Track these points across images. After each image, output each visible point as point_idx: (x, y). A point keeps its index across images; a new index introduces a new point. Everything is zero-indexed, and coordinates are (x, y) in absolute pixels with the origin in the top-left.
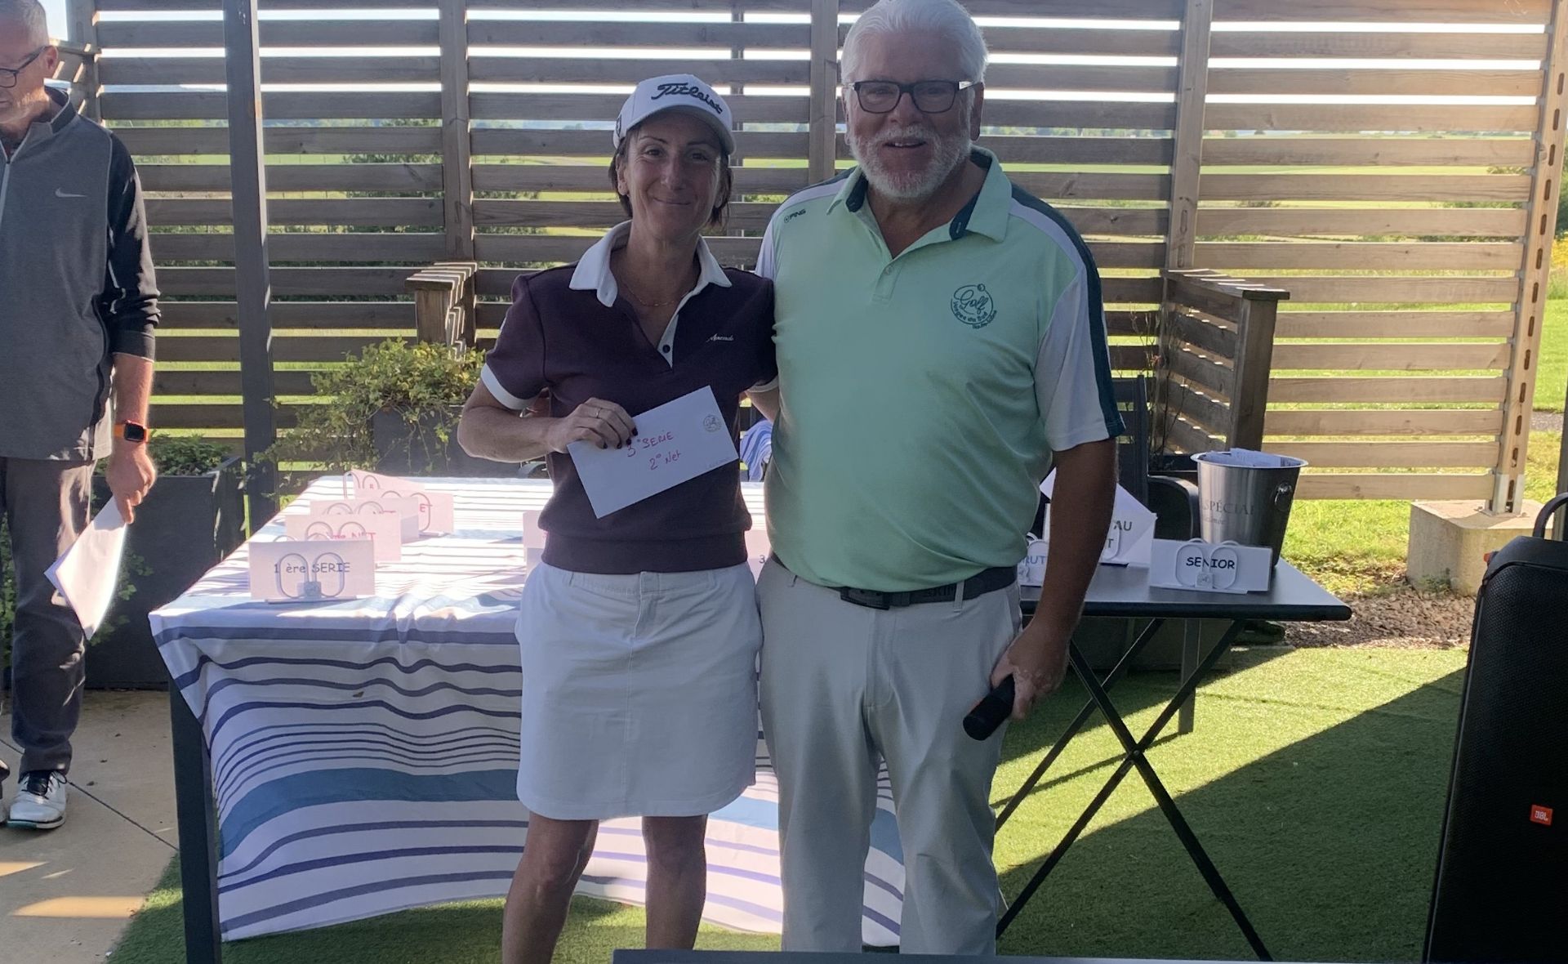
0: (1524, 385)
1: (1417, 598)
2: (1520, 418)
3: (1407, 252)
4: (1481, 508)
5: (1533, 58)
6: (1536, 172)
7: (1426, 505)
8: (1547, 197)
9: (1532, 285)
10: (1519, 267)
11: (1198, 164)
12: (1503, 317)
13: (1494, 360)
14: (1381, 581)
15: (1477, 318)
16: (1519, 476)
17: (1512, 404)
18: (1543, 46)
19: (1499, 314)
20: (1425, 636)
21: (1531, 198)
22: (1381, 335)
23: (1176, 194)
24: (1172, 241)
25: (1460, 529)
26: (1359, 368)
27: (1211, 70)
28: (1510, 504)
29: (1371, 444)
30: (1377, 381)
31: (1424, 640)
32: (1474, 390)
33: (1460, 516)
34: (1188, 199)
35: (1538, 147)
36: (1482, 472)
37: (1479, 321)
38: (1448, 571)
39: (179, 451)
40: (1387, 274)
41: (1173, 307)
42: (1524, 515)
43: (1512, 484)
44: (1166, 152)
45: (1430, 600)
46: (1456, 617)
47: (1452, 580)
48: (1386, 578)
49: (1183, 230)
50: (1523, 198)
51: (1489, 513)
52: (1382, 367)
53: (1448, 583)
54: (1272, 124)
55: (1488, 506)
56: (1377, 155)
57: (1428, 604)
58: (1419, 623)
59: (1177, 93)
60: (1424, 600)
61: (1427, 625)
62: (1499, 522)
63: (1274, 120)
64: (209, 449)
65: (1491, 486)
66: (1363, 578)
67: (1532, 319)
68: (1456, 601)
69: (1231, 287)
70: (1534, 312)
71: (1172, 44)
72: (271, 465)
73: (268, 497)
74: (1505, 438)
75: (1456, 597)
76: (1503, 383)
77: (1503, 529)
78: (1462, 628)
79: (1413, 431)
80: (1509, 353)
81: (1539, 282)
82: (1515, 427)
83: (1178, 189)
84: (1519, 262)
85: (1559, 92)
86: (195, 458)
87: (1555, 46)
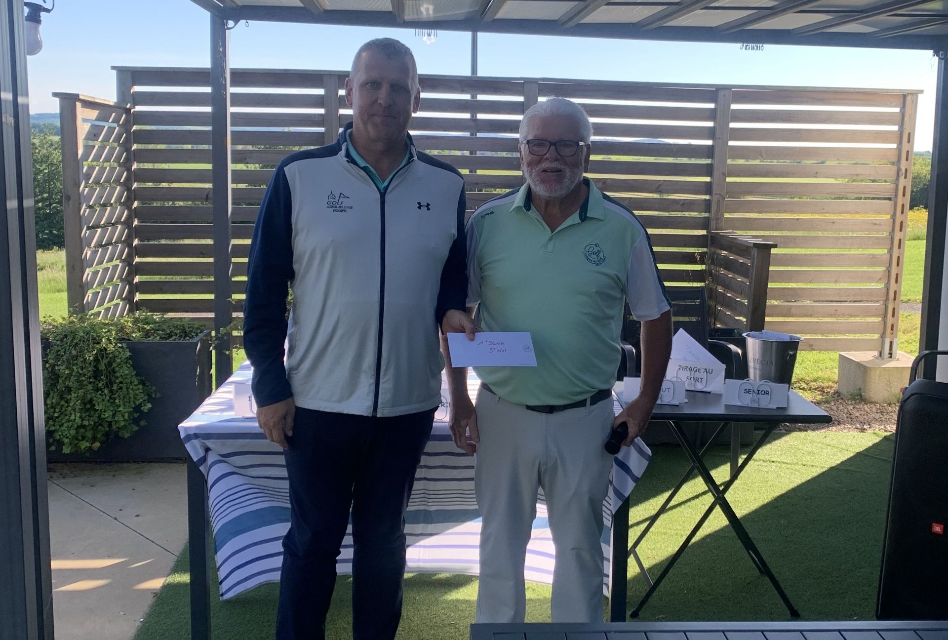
0: (895, 292)
1: (845, 404)
2: (894, 308)
3: (833, 223)
4: (875, 356)
5: (894, 124)
6: (898, 182)
7: (847, 354)
8: (904, 195)
9: (898, 240)
10: (891, 231)
11: (724, 176)
12: (884, 256)
13: (880, 279)
14: (825, 394)
15: (871, 257)
16: (895, 339)
17: (890, 302)
18: (899, 118)
19: (882, 255)
20: (851, 424)
21: (896, 196)
22: (821, 265)
23: (714, 191)
24: (712, 216)
25: (865, 366)
26: (810, 283)
27: (731, 128)
28: (891, 354)
29: (817, 322)
30: (820, 289)
31: (850, 427)
32: (871, 293)
33: (865, 360)
34: (720, 194)
35: (899, 170)
36: (876, 336)
37: (872, 258)
38: (860, 389)
41: (713, 250)
42: (898, 359)
43: (891, 343)
44: (708, 170)
45: (852, 405)
46: (866, 414)
47: (863, 394)
48: (827, 393)
49: (718, 211)
51: (879, 358)
52: (823, 282)
53: (861, 395)
54: (762, 157)
55: (879, 354)
56: (817, 173)
57: (851, 407)
58: (847, 417)
59: (714, 140)
60: (849, 405)
61: (851, 418)
62: (886, 364)
63: (764, 154)
64: (194, 325)
65: (881, 344)
66: (816, 393)
67: (899, 258)
68: (865, 406)
69: (745, 241)
70: (900, 253)
71: (710, 115)
72: (229, 334)
73: (227, 353)
74: (887, 319)
75: (865, 403)
76: (885, 291)
77: (888, 367)
78: (870, 420)
79: (839, 315)
80: (887, 274)
81: (902, 239)
82: (892, 313)
83: (715, 189)
84: (891, 228)
85: (909, 142)
86: (185, 331)
87: (906, 119)
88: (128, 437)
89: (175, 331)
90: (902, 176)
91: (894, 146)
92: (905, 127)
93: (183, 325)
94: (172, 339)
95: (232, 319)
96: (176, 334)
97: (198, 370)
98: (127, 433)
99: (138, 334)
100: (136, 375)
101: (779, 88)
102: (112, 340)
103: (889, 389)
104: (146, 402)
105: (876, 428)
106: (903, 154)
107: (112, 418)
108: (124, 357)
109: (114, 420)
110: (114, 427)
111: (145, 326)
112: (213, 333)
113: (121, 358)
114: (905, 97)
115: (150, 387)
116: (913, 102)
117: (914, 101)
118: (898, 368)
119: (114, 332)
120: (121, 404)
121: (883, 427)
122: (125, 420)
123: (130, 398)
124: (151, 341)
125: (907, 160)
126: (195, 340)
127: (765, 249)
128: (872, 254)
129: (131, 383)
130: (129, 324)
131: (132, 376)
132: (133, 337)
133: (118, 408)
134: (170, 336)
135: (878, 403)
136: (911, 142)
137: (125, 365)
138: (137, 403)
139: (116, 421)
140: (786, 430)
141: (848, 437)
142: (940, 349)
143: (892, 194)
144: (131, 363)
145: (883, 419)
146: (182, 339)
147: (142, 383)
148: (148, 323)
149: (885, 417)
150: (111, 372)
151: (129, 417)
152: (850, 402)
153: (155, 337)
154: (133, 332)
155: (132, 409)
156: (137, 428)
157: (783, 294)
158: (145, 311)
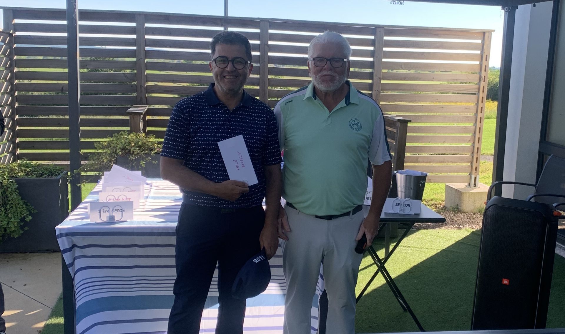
0: (478, 148)
1: (449, 213)
2: (477, 158)
3: (443, 108)
4: (466, 186)
5: (479, 50)
6: (480, 84)
7: (450, 184)
8: (483, 92)
9: (480, 118)
10: (476, 113)
11: (380, 79)
12: (471, 127)
13: (469, 141)
14: (437, 208)
15: (464, 128)
16: (477, 176)
17: (475, 154)
18: (481, 46)
19: (470, 127)
20: (453, 225)
21: (479, 92)
22: (436, 133)
23: (374, 88)
25: (461, 192)
26: (429, 143)
27: (384, 51)
28: (475, 184)
29: (433, 166)
30: (435, 146)
31: (452, 226)
32: (464, 149)
33: (460, 188)
34: (377, 91)
35: (480, 77)
36: (466, 174)
37: (465, 128)
38: (457, 205)
39: (46, 170)
40: (438, 114)
42: (479, 187)
43: (475, 178)
44: (370, 76)
45: (453, 214)
46: (461, 219)
47: (459, 207)
48: (438, 207)
50: (477, 92)
51: (469, 187)
52: (436, 143)
53: (458, 209)
54: (402, 68)
55: (468, 185)
56: (433, 78)
57: (453, 215)
58: (450, 221)
59: (374, 58)
60: (451, 214)
61: (453, 222)
62: (472, 190)
63: (403, 66)
64: (56, 169)
65: (469, 179)
66: (432, 207)
67: (480, 128)
68: (460, 214)
69: (393, 118)
70: (480, 126)
71: (372, 43)
72: (79, 174)
73: (78, 185)
74: (473, 165)
75: (460, 213)
76: (472, 147)
77: (474, 192)
78: (463, 223)
79: (446, 162)
80: (473, 138)
81: (482, 117)
82: (476, 160)
83: (375, 88)
84: (476, 111)
86: (51, 172)
87: (485, 47)
88: (17, 237)
89: (45, 172)
90: (482, 80)
91: (478, 63)
92: (484, 51)
93: (50, 168)
94: (43, 177)
95: (80, 165)
96: (46, 174)
97: (60, 196)
98: (16, 234)
99: (22, 174)
100: (22, 199)
101: (412, 27)
102: (6, 178)
103: (474, 205)
104: (28, 215)
105: (467, 227)
106: (483, 67)
107: (7, 226)
108: (14, 188)
109: (8, 226)
110: (8, 231)
111: (26, 169)
112: (69, 174)
113: (12, 188)
114: (484, 34)
115: (30, 206)
117: (490, 36)
118: (479, 192)
119: (7, 173)
120: (12, 217)
121: (471, 226)
122: (15, 227)
123: (18, 213)
124: (30, 178)
125: (485, 71)
126: (58, 177)
127: (404, 123)
128: (465, 126)
129: (18, 204)
130: (16, 167)
131: (19, 200)
132: (18, 175)
133: (10, 219)
134: (42, 175)
135: (467, 213)
136: (487, 61)
137: (14, 193)
138: (23, 216)
139: (9, 227)
140: (416, 229)
141: (452, 232)
142: (504, 180)
143: (477, 91)
144: (18, 192)
145: (471, 222)
146: (50, 177)
147: (25, 203)
148: (28, 167)
149: (472, 221)
150: (6, 198)
151: (17, 225)
152: (452, 213)
153: (33, 176)
154: (19, 172)
155: (19, 220)
156: (22, 232)
157: (415, 149)
158: (26, 160)
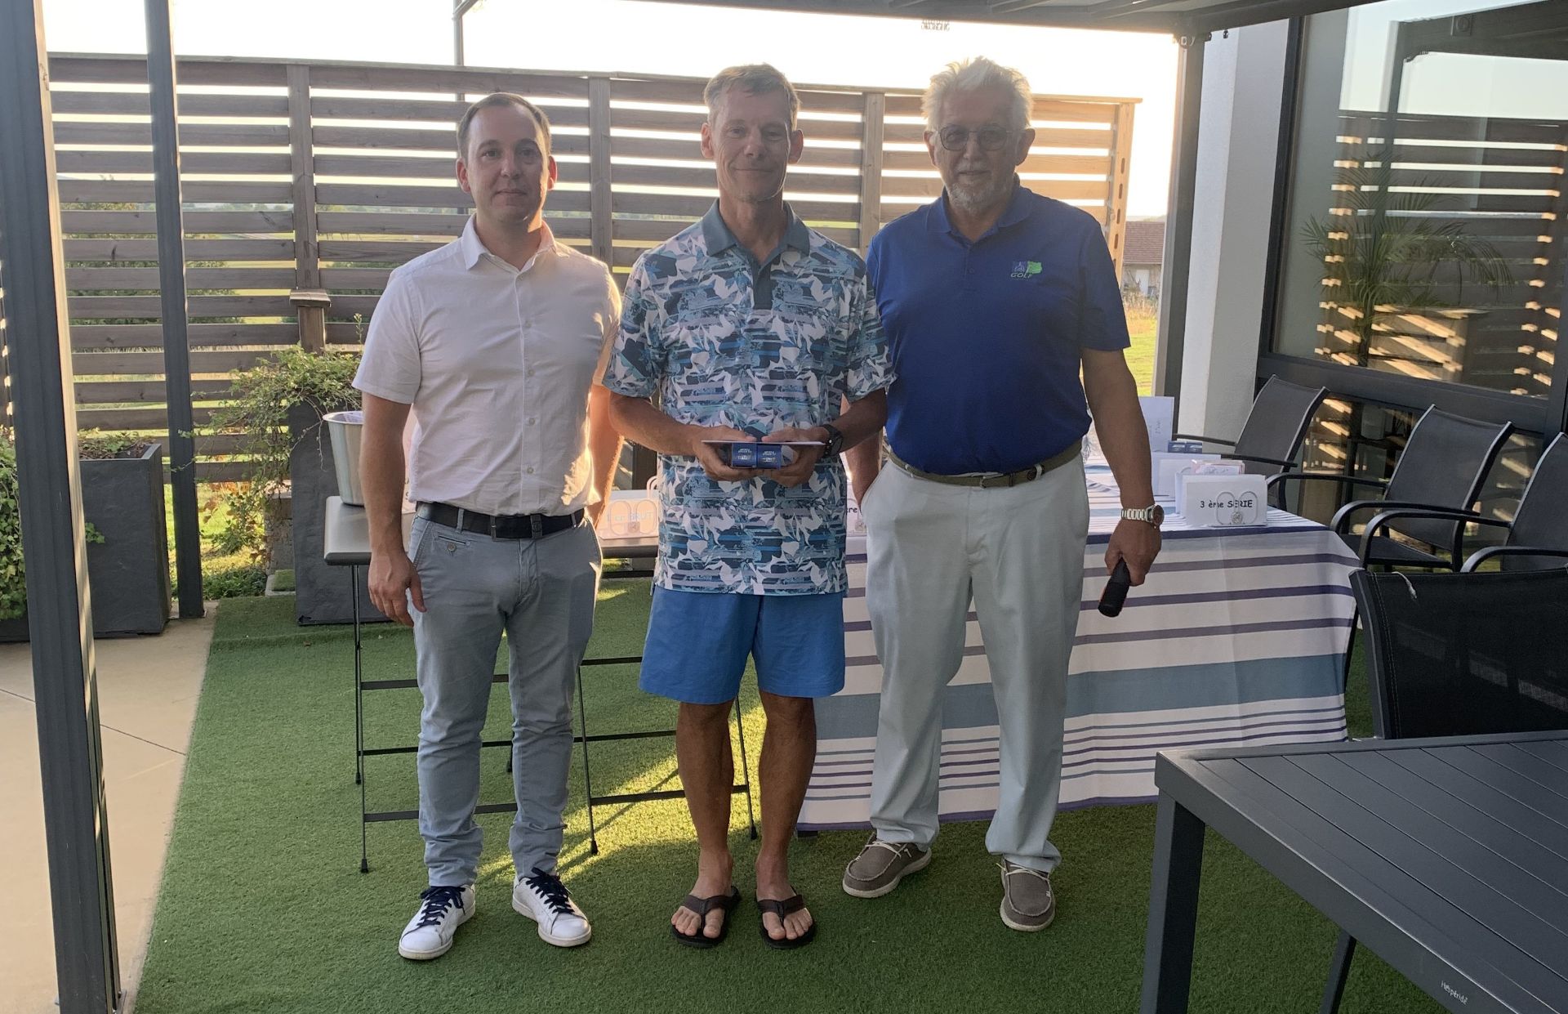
5: (1103, 147)
18: (1110, 139)
27: (885, 152)
35: (1109, 211)
44: (854, 212)
59: (861, 168)
71: (855, 132)
73: (190, 487)
85: (1122, 171)
87: (1119, 138)
90: (1114, 219)
91: (1102, 178)
92: (1118, 150)
106: (1116, 191)
114: (1117, 108)
116: (1128, 115)
117: (1130, 114)
125: (1120, 196)
136: (1125, 172)
